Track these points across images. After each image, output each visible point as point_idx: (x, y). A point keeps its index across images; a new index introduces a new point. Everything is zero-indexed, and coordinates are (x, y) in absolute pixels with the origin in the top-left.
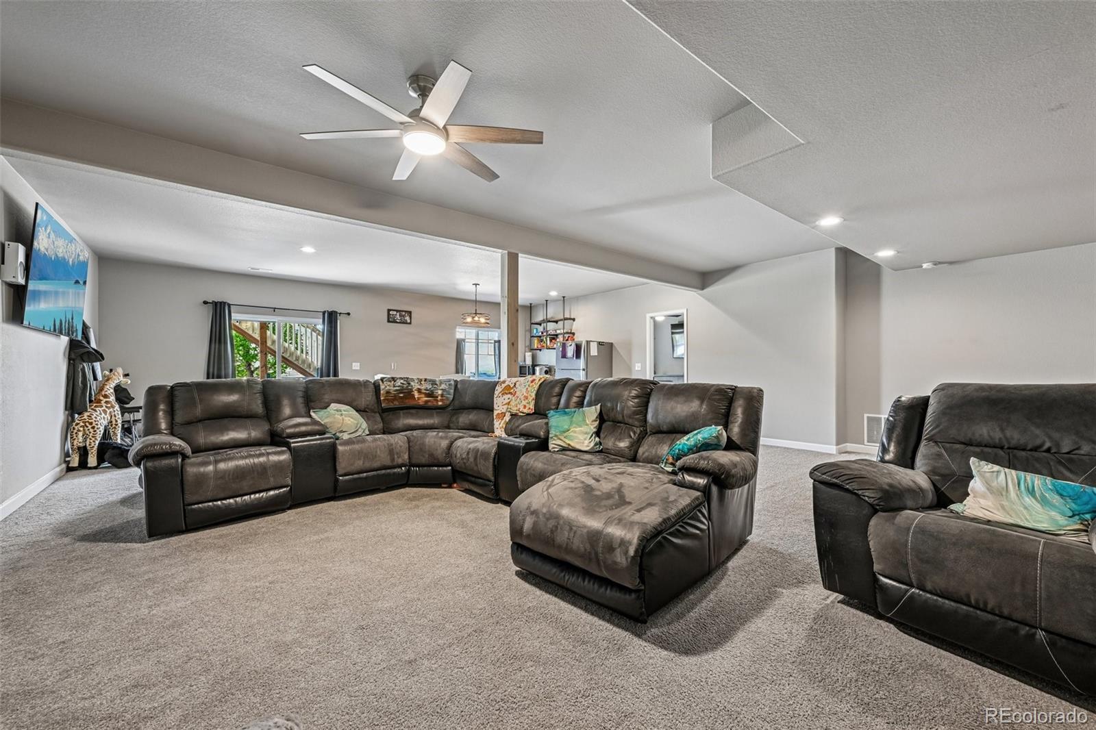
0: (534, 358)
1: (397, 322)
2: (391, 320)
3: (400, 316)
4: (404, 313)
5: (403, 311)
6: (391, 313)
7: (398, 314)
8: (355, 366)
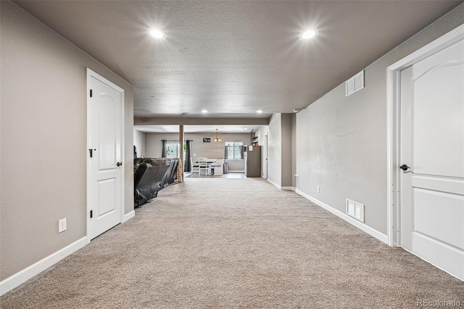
1: (206, 142)
5: (208, 138)
6: (204, 139)
8: (195, 155)
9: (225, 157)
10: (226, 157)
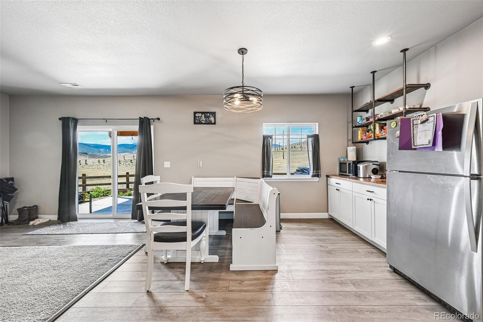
0: (359, 153)
1: (202, 124)
2: (197, 122)
3: (205, 117)
4: (208, 115)
5: (207, 113)
6: (196, 115)
7: (203, 116)
8: (167, 164)
9: (263, 170)
10: (265, 171)
